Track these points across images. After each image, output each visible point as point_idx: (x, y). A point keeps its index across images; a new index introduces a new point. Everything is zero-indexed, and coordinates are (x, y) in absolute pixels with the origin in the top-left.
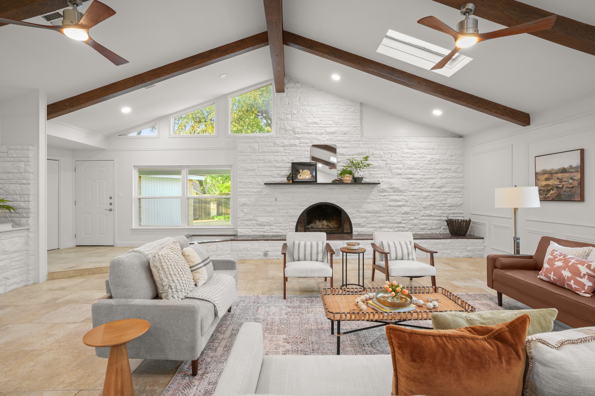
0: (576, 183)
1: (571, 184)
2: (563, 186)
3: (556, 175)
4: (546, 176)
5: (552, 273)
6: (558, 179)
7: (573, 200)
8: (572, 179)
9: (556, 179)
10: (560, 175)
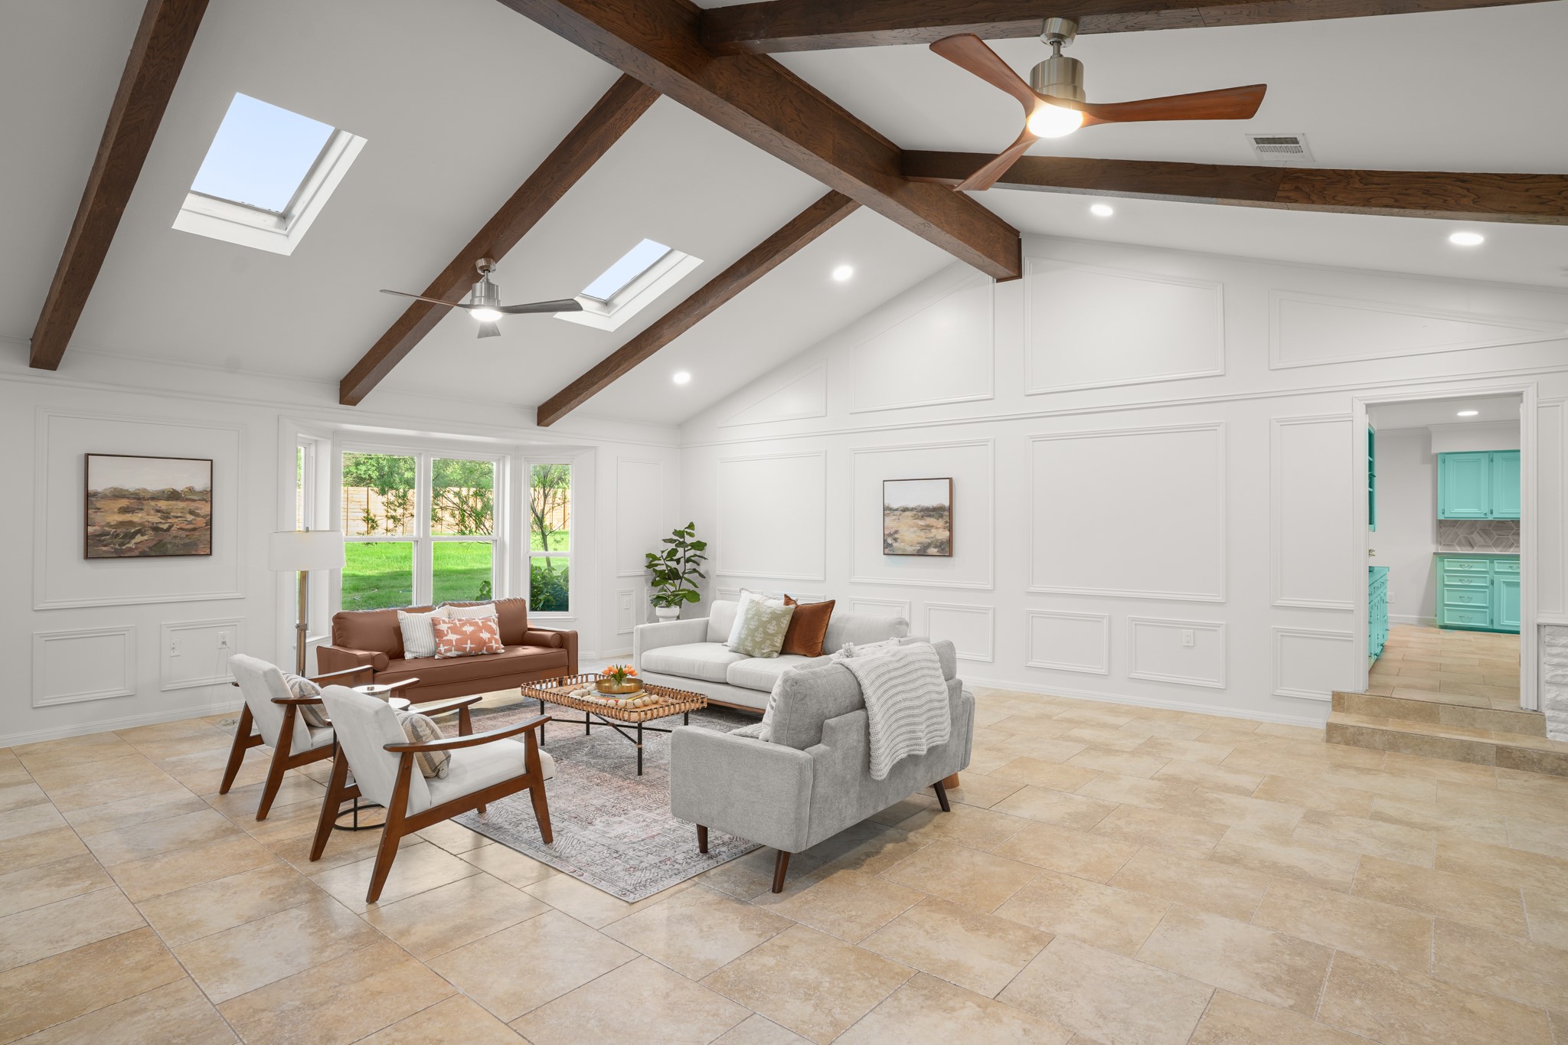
0: (201, 522)
1: (190, 522)
2: (170, 527)
3: (153, 503)
4: (124, 503)
6: (158, 511)
7: (193, 553)
8: (191, 512)
9: (152, 512)
10: (163, 505)
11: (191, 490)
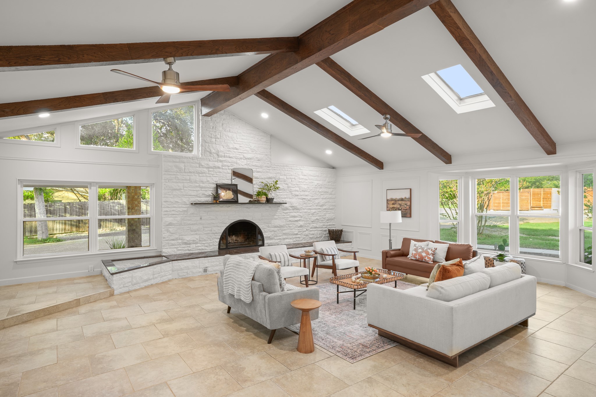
0: (408, 207)
1: (405, 207)
2: (402, 209)
3: (398, 202)
4: (393, 202)
5: (418, 255)
6: (399, 204)
7: (406, 216)
8: (406, 205)
9: (398, 204)
10: (400, 202)
11: (406, 198)
